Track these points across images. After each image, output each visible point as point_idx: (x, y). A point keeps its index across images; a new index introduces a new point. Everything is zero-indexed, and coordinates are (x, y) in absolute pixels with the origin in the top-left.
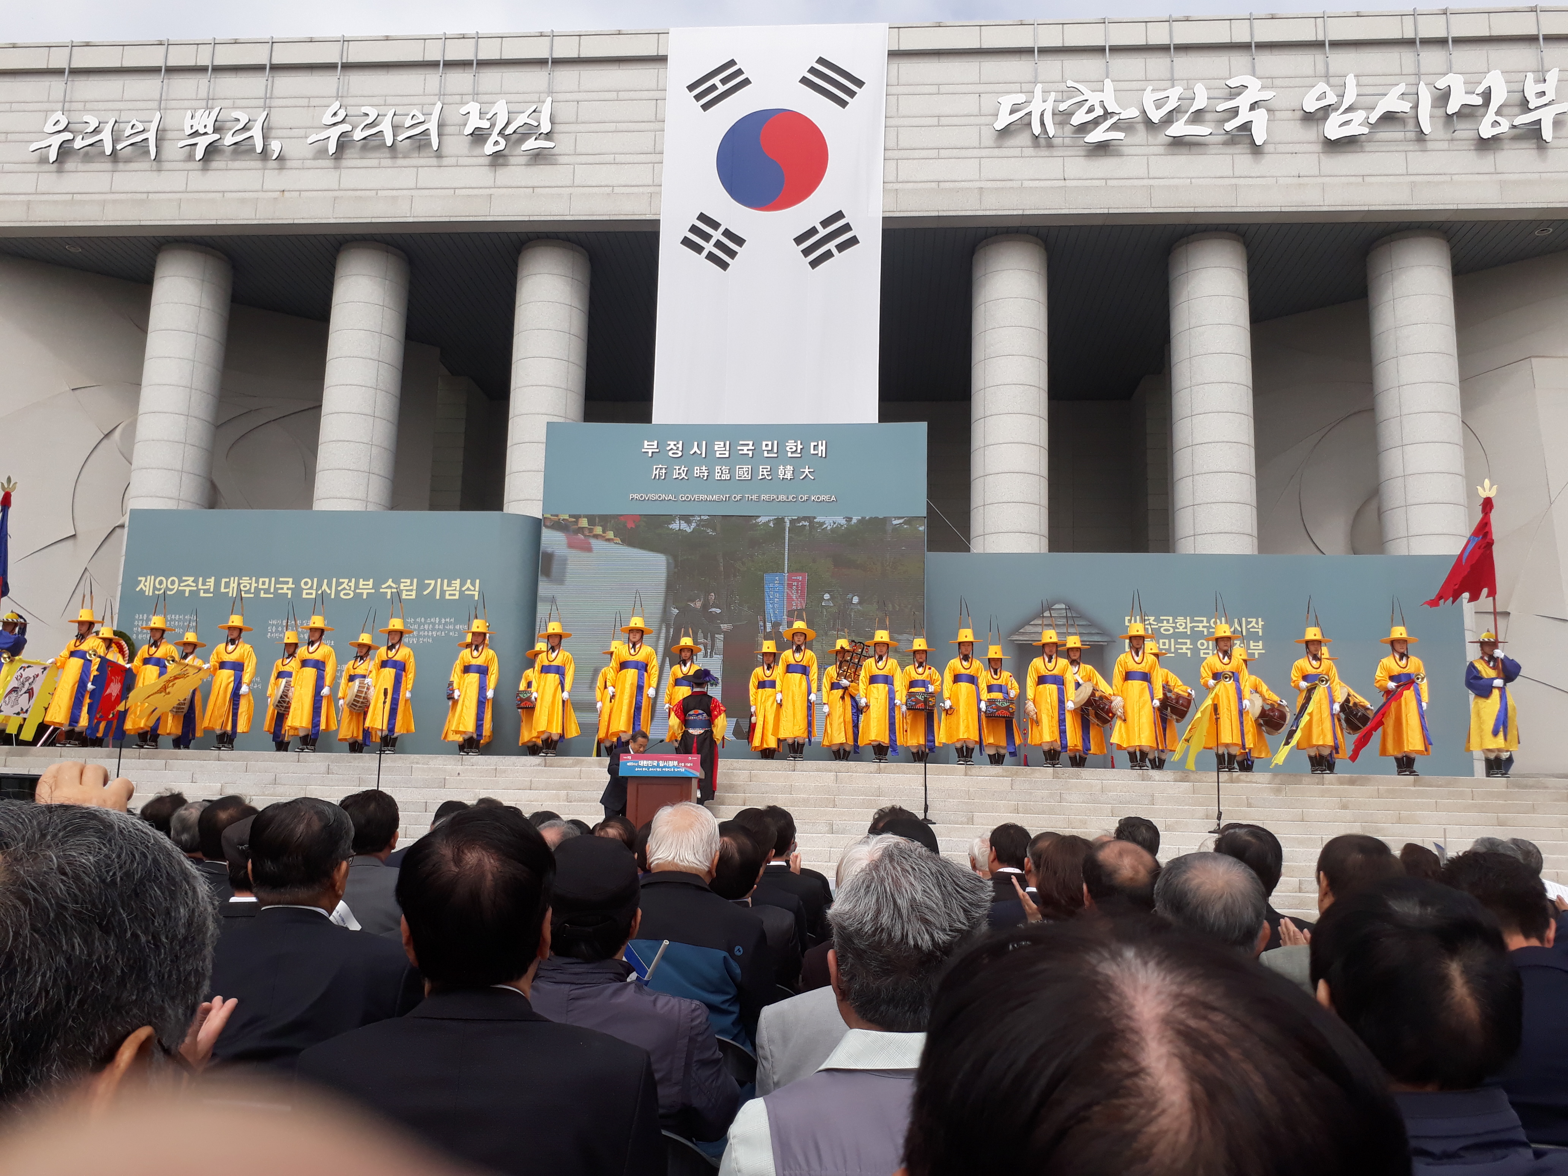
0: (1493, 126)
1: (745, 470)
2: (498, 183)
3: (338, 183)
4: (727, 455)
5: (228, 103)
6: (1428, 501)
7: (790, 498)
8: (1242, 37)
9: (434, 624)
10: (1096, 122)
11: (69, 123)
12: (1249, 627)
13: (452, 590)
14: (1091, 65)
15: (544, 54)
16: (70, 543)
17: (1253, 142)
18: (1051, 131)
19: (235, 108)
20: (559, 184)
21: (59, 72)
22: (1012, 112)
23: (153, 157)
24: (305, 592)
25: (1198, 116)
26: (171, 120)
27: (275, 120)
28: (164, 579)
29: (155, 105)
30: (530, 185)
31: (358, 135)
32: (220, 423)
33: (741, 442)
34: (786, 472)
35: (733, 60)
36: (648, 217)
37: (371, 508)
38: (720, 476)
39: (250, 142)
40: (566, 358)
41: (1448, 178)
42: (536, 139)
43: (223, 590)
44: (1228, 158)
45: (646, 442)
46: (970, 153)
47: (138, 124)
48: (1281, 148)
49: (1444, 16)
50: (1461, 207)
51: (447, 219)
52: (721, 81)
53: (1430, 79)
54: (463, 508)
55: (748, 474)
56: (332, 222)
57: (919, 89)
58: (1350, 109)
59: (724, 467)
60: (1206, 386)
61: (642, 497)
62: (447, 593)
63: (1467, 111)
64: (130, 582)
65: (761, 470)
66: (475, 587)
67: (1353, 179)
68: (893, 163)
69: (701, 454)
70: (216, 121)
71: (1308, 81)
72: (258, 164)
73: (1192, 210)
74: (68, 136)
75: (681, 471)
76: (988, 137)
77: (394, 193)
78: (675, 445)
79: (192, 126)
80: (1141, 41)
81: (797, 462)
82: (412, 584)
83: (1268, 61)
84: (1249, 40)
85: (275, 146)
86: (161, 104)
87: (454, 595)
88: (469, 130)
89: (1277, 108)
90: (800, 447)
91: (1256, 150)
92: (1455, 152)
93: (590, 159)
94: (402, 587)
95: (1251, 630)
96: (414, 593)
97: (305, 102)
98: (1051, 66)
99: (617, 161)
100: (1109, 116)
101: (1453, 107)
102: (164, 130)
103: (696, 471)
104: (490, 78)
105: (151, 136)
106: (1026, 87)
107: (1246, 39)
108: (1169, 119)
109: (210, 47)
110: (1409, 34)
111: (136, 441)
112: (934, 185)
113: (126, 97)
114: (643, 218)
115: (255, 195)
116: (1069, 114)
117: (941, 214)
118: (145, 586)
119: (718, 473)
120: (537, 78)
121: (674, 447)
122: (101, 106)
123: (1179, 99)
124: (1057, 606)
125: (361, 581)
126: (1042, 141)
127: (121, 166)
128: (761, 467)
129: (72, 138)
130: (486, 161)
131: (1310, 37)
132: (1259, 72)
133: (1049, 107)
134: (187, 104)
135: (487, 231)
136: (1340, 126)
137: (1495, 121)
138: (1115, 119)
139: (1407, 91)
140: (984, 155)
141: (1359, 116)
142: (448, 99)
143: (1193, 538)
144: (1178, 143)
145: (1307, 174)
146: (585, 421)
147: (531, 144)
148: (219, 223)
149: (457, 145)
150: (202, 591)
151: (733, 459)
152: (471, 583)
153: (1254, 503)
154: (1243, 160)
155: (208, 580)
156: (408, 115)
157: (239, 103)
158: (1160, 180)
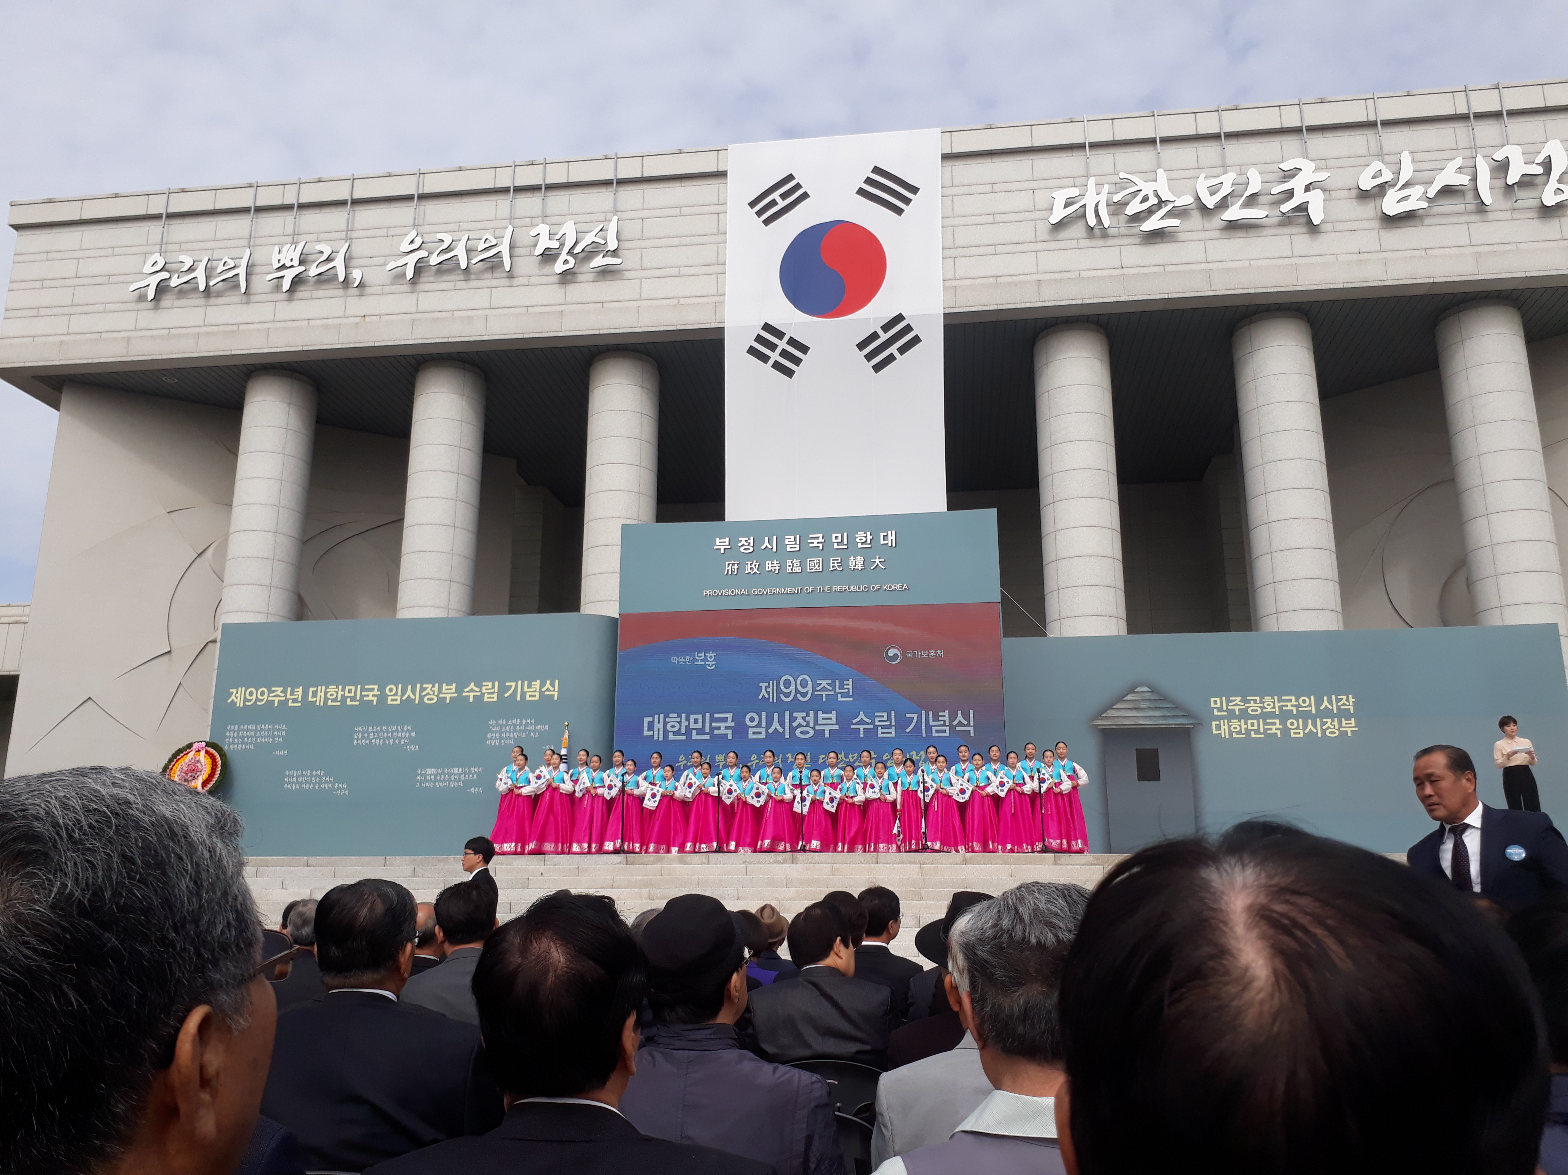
0: (1555, 193)
1: (815, 562)
2: (569, 300)
3: (415, 306)
4: (798, 549)
5: (313, 237)
6: (1520, 570)
7: (862, 588)
8: (1293, 121)
9: (515, 725)
10: (1150, 212)
11: (166, 263)
12: (1339, 704)
13: (533, 691)
14: (1143, 157)
15: (609, 175)
16: (166, 657)
17: (1309, 222)
18: (1106, 222)
19: (319, 241)
20: (627, 298)
21: (157, 217)
22: (1067, 205)
23: (243, 291)
24: (390, 698)
25: (1252, 200)
26: (259, 256)
27: (357, 250)
28: (253, 690)
29: (245, 242)
30: (599, 300)
31: (434, 260)
32: (306, 539)
33: (811, 536)
34: (857, 563)
35: (791, 174)
36: (713, 325)
37: (453, 614)
38: (792, 569)
39: (331, 272)
40: (638, 463)
41: (1514, 247)
42: (604, 256)
43: (310, 699)
44: (1286, 239)
45: (718, 539)
46: (1026, 247)
47: (229, 261)
48: (1339, 226)
49: (1497, 90)
50: (1529, 274)
51: (520, 336)
52: (780, 196)
53: (1487, 151)
54: (540, 611)
55: (819, 566)
56: (411, 343)
57: (974, 189)
58: (1405, 186)
59: (795, 561)
60: (1278, 463)
61: (715, 592)
62: (528, 694)
63: (1527, 179)
64: (222, 693)
65: (832, 562)
66: (554, 688)
67: (1416, 253)
68: (950, 261)
69: (772, 548)
70: (301, 254)
71: (1362, 161)
72: (340, 292)
73: (1252, 291)
74: (165, 275)
75: (753, 566)
76: (1043, 229)
77: (470, 313)
78: (746, 541)
79: (279, 260)
80: (1191, 131)
81: (867, 553)
82: (493, 687)
83: (1320, 144)
84: (1299, 125)
85: (357, 275)
86: (251, 241)
87: (535, 696)
88: (539, 250)
89: (1333, 188)
90: (869, 538)
91: (1313, 229)
92: (1519, 221)
93: (656, 273)
94: (484, 691)
95: (1342, 707)
96: (495, 696)
97: (383, 232)
98: (1102, 160)
99: (682, 273)
100: (1163, 205)
101: (1513, 177)
102: (253, 265)
103: (767, 566)
104: (558, 201)
105: (242, 271)
106: (1079, 181)
107: (1297, 124)
108: (1223, 204)
109: (296, 187)
110: (1463, 110)
111: (228, 558)
112: (992, 280)
113: (218, 236)
114: (708, 326)
115: (338, 321)
116: (1124, 204)
117: (1000, 307)
118: (237, 698)
119: (790, 566)
120: (602, 198)
121: (745, 543)
122: (196, 246)
123: (1233, 184)
124: (1139, 689)
125: (444, 687)
126: (1097, 232)
127: (213, 301)
128: (831, 559)
129: (168, 277)
130: (555, 279)
131: (1362, 118)
132: (1312, 155)
133: (1103, 198)
134: (274, 240)
135: (559, 346)
136: (1398, 202)
137: (1558, 189)
138: (1170, 207)
139: (1464, 165)
140: (1040, 248)
141: (1417, 191)
142: (517, 222)
143: (1275, 615)
144: (1233, 226)
145: (1368, 250)
146: (657, 521)
147: (599, 261)
148: (305, 348)
149: (527, 265)
150: (290, 701)
151: (805, 552)
152: (550, 684)
153: (1336, 578)
154: (1301, 241)
155: (296, 690)
156: (481, 239)
157: (323, 236)
158: (1219, 264)
